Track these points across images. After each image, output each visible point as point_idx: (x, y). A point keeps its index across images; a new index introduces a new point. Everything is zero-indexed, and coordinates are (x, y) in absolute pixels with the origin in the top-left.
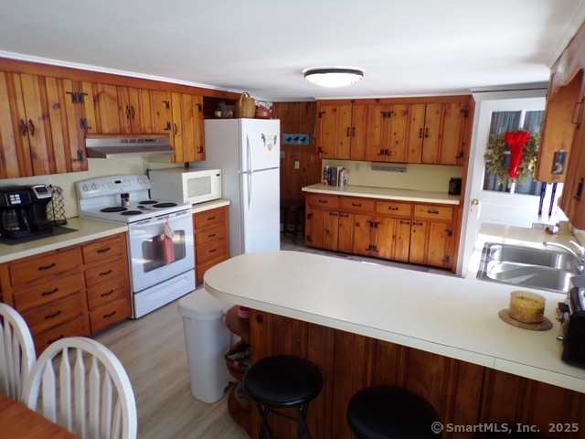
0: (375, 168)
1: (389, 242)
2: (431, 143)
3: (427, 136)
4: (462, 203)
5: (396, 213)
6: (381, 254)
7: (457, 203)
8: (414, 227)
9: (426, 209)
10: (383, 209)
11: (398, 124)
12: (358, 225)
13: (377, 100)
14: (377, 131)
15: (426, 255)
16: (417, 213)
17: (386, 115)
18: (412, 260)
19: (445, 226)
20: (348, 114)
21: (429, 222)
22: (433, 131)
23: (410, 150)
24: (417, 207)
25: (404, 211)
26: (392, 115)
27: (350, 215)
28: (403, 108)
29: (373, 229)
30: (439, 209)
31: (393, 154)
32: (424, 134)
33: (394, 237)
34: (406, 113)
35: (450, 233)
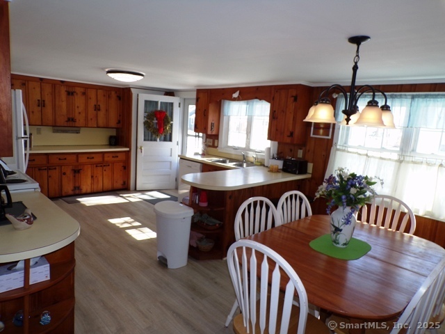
0: (55, 131)
1: (89, 181)
2: (101, 114)
3: (99, 110)
4: (130, 149)
5: (93, 160)
6: (84, 191)
7: (128, 149)
8: (104, 168)
9: (111, 155)
10: (83, 159)
11: (79, 101)
12: (64, 174)
13: (62, 82)
14: (64, 105)
15: (113, 184)
16: (106, 159)
17: (70, 94)
18: (104, 190)
19: (122, 164)
20: (38, 90)
21: (113, 163)
22: (102, 107)
23: (89, 118)
24: (106, 155)
25: (98, 159)
26: (75, 94)
27: (57, 167)
28: (82, 90)
29: (77, 175)
30: (118, 155)
31: (77, 120)
32: (97, 108)
33: (92, 177)
34: (84, 94)
35: (125, 168)
